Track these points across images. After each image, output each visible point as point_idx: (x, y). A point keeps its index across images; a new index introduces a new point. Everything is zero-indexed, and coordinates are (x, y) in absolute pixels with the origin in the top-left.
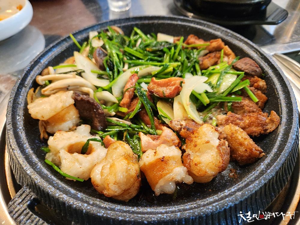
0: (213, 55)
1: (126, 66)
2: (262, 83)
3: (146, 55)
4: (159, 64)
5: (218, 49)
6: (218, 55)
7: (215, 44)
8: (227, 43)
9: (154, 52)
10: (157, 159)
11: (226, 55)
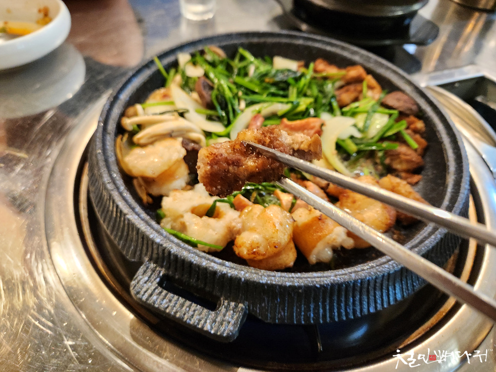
0: (352, 87)
1: (243, 104)
2: (420, 125)
3: (265, 89)
4: (285, 100)
5: (359, 80)
6: (359, 88)
7: (354, 72)
8: (369, 71)
9: (275, 84)
10: (313, 218)
11: (370, 87)
